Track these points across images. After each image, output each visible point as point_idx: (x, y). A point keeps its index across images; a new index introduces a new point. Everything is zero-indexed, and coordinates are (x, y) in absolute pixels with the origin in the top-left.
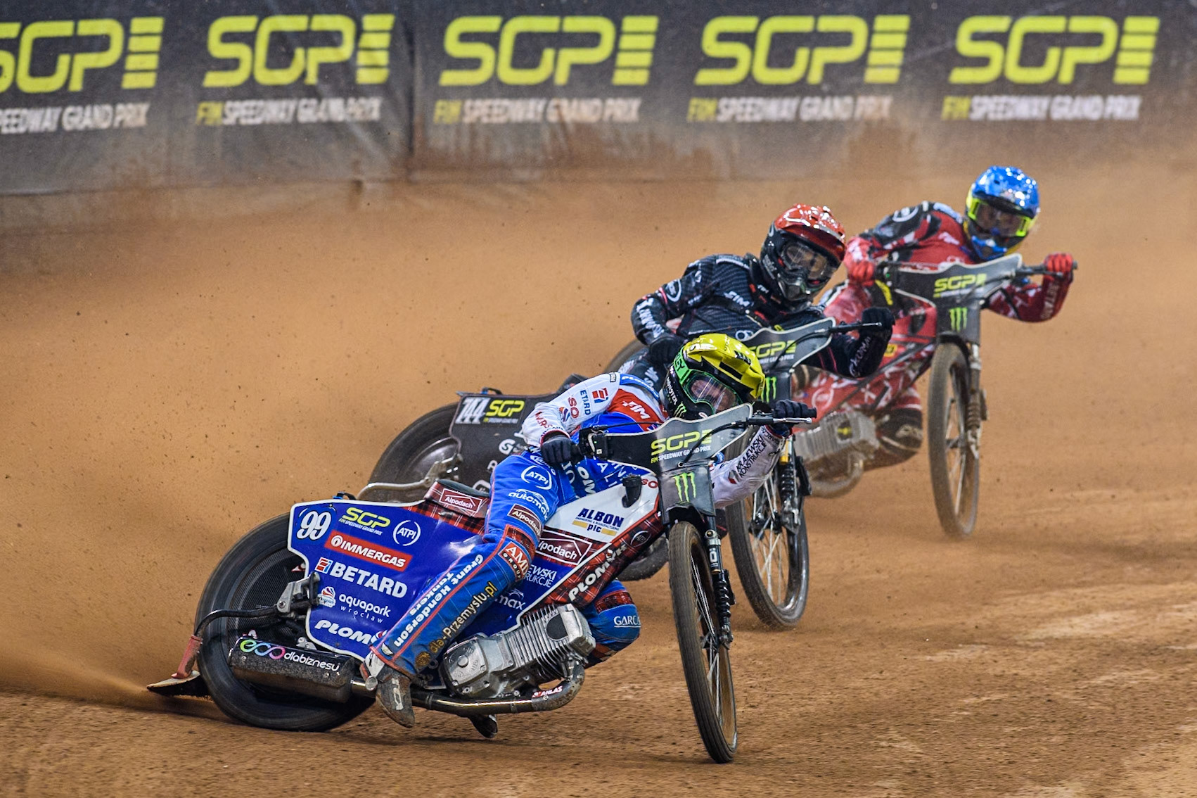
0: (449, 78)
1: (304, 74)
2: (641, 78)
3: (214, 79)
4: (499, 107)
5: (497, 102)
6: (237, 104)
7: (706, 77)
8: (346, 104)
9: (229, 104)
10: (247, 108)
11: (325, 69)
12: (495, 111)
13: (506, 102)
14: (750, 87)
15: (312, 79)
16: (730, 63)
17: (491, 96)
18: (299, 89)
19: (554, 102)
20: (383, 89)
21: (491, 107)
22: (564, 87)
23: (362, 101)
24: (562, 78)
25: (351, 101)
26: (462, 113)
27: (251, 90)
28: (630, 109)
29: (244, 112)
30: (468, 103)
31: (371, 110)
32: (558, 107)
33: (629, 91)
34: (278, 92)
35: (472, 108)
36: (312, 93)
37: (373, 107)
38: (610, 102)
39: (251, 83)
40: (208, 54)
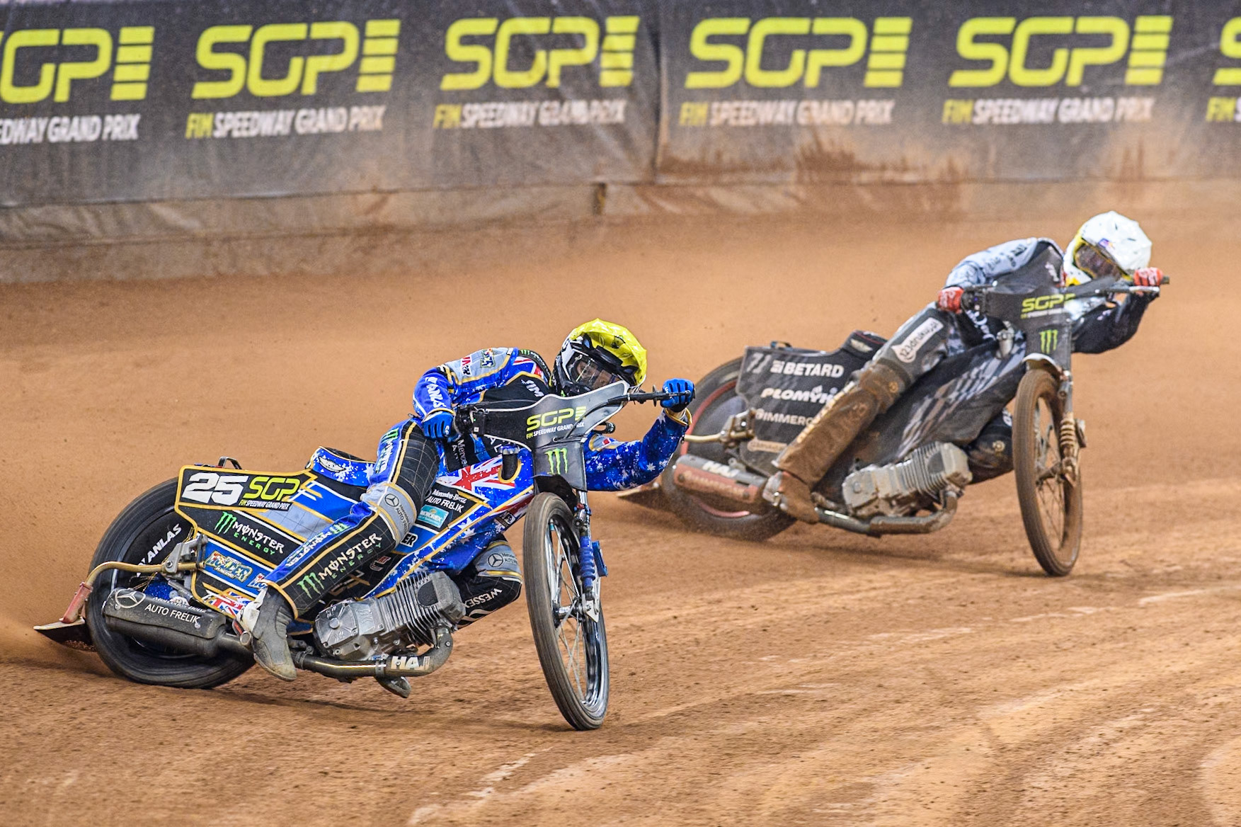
0: (696, 80)
1: (545, 77)
2: (894, 80)
3: (451, 82)
4: (748, 109)
5: (745, 104)
6: (476, 107)
7: (961, 79)
8: (589, 107)
9: (468, 107)
10: (487, 111)
11: (568, 73)
12: (743, 113)
13: (754, 105)
14: (1006, 89)
15: (554, 82)
16: (987, 64)
17: (739, 98)
18: (542, 92)
19: (804, 104)
20: (629, 91)
21: (738, 109)
22: (813, 90)
23: (606, 103)
24: (812, 80)
25: (595, 103)
26: (709, 116)
27: (490, 92)
28: (883, 111)
29: (483, 115)
30: (716, 105)
31: (616, 112)
32: (808, 109)
33: (883, 93)
34: (518, 95)
35: (719, 110)
36: (555, 95)
37: (617, 110)
38: (862, 104)
39: (491, 85)
40: (446, 57)
